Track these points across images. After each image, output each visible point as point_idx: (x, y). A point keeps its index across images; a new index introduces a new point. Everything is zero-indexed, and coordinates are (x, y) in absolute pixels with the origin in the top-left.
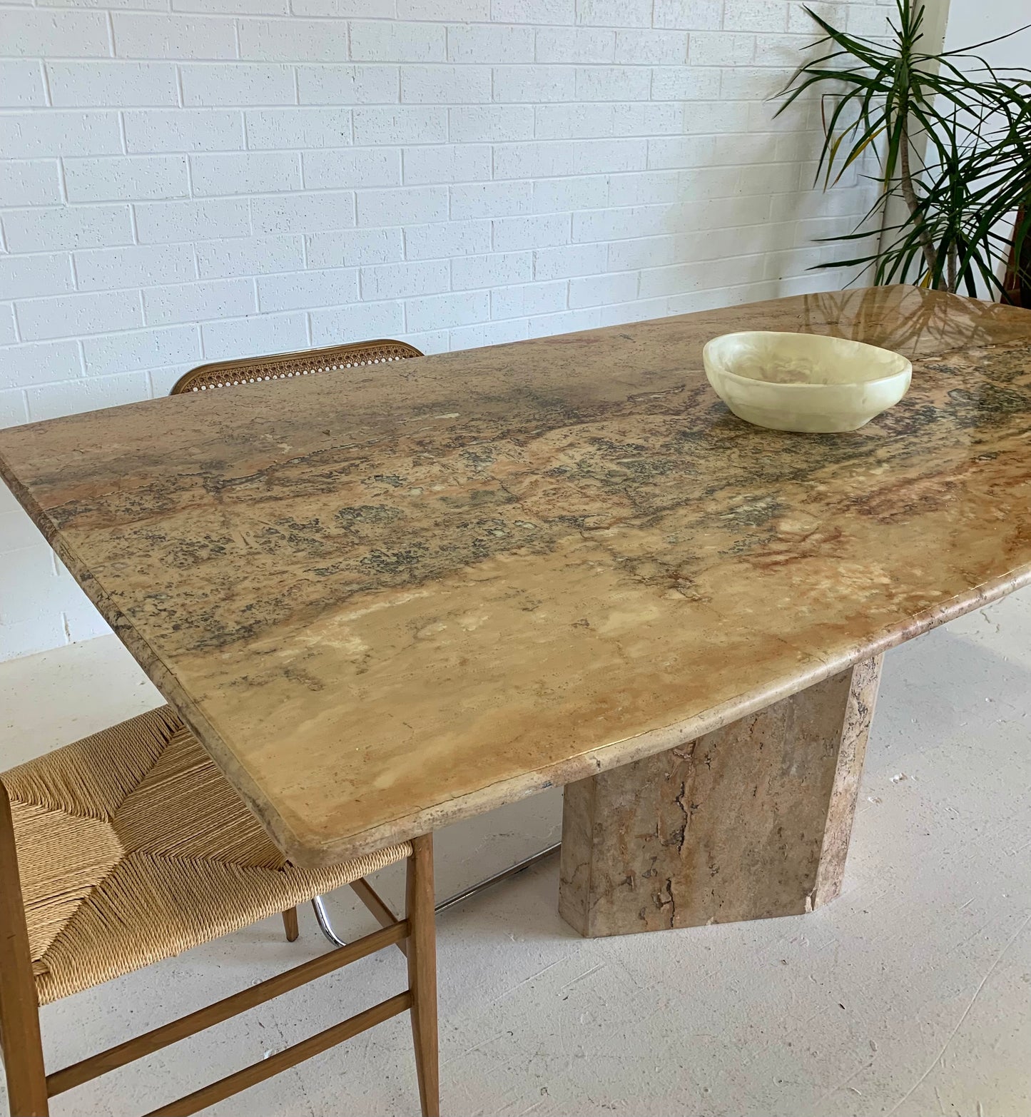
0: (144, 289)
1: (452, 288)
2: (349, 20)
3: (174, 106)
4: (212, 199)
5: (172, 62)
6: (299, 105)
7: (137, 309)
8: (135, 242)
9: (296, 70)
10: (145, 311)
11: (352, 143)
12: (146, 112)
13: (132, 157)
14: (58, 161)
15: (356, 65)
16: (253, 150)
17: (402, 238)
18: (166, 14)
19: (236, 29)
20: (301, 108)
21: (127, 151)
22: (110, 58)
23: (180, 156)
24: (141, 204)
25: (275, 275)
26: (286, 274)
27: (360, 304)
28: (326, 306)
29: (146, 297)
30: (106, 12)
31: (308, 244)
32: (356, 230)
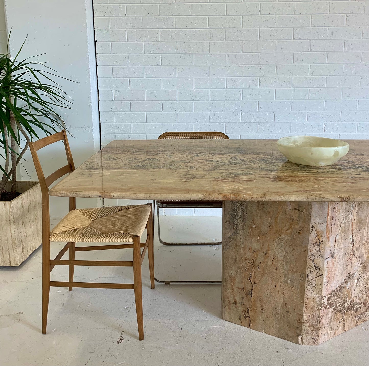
0: (194, 123)
1: (290, 132)
2: (260, 53)
3: (208, 77)
4: (215, 101)
5: (208, 66)
6: (243, 76)
7: (192, 128)
8: (193, 111)
9: (243, 67)
10: (194, 129)
11: (259, 87)
12: (200, 78)
13: (195, 90)
14: (177, 90)
15: (262, 65)
16: (228, 89)
17: (273, 115)
18: (208, 54)
19: (226, 57)
20: (243, 77)
21: (194, 88)
22: (193, 65)
23: (207, 90)
24: (196, 101)
25: (231, 123)
26: (234, 123)
27: (257, 134)
28: (246, 133)
29: (195, 125)
30: (193, 54)
31: (242, 115)
32: (258, 112)
